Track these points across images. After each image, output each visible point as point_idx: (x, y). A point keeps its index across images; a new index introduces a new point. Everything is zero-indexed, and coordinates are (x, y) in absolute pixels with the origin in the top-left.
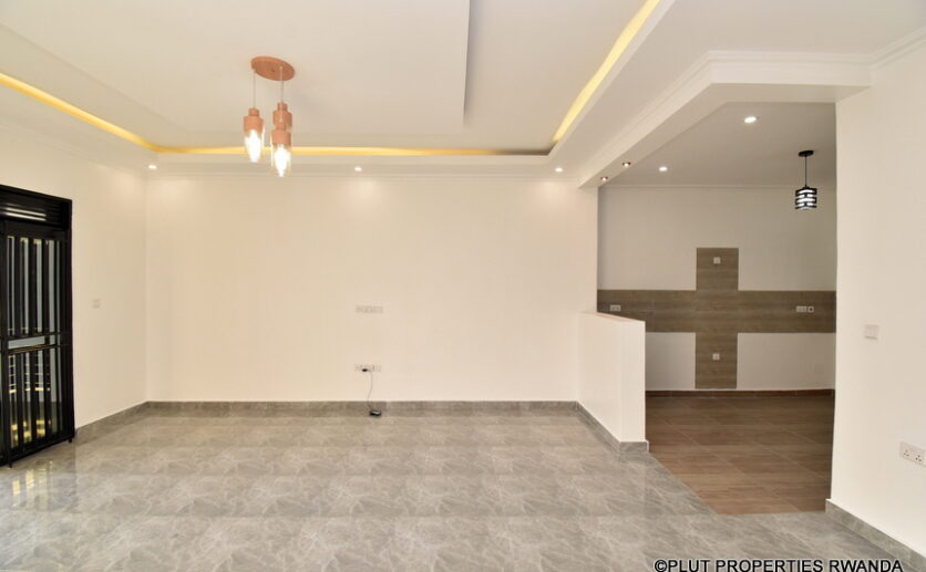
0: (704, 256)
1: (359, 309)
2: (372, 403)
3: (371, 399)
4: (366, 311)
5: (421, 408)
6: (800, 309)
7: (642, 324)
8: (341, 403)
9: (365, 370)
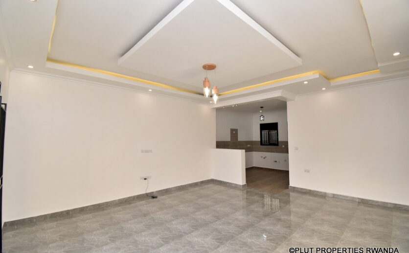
0: (232, 130)
1: (142, 151)
2: (148, 193)
3: (147, 192)
4: (146, 152)
5: (167, 191)
6: (249, 146)
7: (244, 151)
8: (134, 196)
9: (145, 179)
